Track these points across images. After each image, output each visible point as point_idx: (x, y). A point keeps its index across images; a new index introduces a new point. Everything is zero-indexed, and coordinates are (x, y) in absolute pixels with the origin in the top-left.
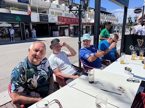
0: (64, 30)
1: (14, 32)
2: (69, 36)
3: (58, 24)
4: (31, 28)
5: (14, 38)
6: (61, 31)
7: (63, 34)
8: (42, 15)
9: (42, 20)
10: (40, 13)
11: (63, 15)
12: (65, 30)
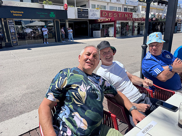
0: (108, 28)
1: (48, 32)
2: (115, 36)
3: (101, 20)
4: (67, 27)
5: (47, 40)
6: (104, 30)
7: (106, 34)
8: (80, 9)
9: (80, 17)
10: (78, 7)
11: (108, 9)
12: (110, 28)
